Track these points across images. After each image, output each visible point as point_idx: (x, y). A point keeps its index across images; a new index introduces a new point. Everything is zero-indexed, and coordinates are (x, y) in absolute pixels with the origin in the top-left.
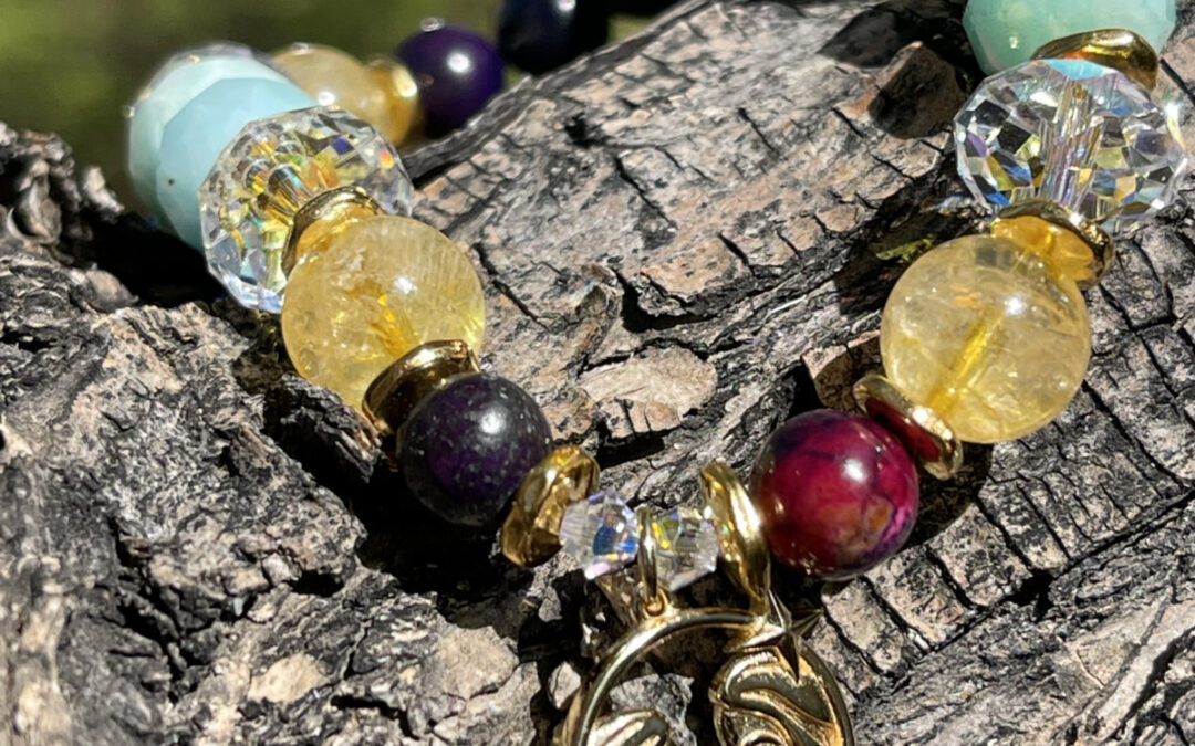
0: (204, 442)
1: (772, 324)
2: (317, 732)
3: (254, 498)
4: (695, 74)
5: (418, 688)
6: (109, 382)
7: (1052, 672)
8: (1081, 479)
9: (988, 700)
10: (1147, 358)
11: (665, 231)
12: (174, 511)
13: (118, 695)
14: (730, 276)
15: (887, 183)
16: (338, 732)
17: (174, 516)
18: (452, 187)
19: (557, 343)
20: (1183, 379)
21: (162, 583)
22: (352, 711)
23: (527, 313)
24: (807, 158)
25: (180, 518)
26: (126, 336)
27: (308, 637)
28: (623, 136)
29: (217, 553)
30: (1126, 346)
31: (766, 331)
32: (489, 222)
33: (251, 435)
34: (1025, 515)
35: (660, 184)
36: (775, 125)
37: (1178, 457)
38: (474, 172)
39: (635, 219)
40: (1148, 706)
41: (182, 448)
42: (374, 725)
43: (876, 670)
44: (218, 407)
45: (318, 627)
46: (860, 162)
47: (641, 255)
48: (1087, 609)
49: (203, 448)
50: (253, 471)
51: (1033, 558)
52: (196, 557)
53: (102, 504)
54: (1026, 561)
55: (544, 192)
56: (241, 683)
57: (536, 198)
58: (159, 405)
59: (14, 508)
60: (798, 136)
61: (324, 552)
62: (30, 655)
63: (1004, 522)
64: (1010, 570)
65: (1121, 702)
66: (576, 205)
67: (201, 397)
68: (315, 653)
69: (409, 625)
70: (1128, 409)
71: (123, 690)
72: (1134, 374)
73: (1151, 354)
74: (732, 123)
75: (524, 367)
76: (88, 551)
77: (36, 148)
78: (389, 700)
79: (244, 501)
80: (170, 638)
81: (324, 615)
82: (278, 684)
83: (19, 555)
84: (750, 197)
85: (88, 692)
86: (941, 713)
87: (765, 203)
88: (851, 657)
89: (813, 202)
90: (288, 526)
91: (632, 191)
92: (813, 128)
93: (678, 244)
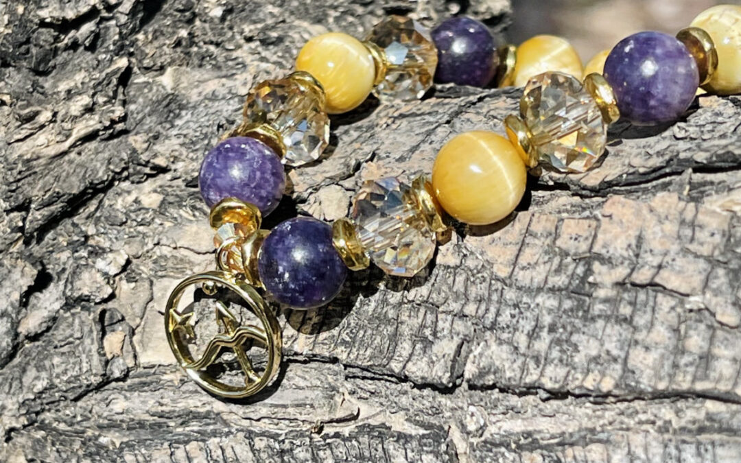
39: (409, 148)
45: (174, 193)
53: (175, 114)
68: (164, 199)
69: (190, 212)
91: (422, 139)
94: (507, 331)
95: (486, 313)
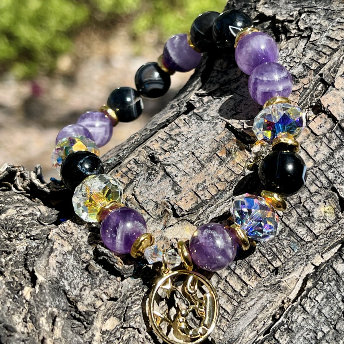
0: (80, 264)
1: (208, 212)
2: (119, 336)
3: (95, 279)
4: (179, 139)
5: (141, 322)
6: (56, 252)
7: (280, 287)
8: (283, 244)
9: (266, 295)
10: (296, 213)
11: (179, 190)
12: (78, 286)
13: (75, 339)
14: (197, 203)
15: (231, 175)
16: (124, 334)
17: (78, 287)
18: (123, 175)
19: (158, 223)
20: (304, 216)
21: (81, 311)
22: (126, 329)
23: (149, 215)
24: (211, 167)
25: (80, 288)
26: (57, 239)
27: (113, 312)
28: (164, 161)
29: (90, 297)
30: (291, 211)
31: (207, 214)
32: (135, 187)
33: (93, 265)
34: (272, 254)
35: (176, 176)
36: (202, 157)
37: (305, 236)
38: (128, 170)
39: (171, 186)
40: (303, 294)
41: (76, 267)
42: (131, 332)
43: (242, 296)
44: (81, 253)
45: (115, 309)
46: (224, 169)
47: (174, 196)
48: (287, 271)
49: (80, 265)
50: (95, 273)
51: (274, 265)
52: (86, 299)
53: (61, 287)
54: (273, 266)
55: (147, 177)
56: (100, 326)
57: (145, 179)
58: (68, 255)
59: (43, 295)
60: (208, 161)
61: (114, 292)
62: (57, 340)
63: (267, 257)
64: (269, 268)
65: (296, 291)
66: (156, 182)
67: (77, 250)
68: (115, 316)
69: (136, 305)
70: (293, 225)
71: (76, 337)
72: (293, 217)
73: (297, 212)
74: (190, 157)
75: (151, 230)
76: (61, 301)
77: (17, 168)
78: (135, 326)
79: (93, 280)
80: (84, 321)
81: (116, 306)
82: (109, 325)
83: (47, 309)
84: (198, 179)
85: (69, 340)
86: (256, 299)
87: (203, 180)
88: (236, 293)
89: (214, 180)
90: (105, 286)
91: (170, 179)
92: (211, 158)
93: (183, 193)
94: (338, 178)
95: (322, 183)
